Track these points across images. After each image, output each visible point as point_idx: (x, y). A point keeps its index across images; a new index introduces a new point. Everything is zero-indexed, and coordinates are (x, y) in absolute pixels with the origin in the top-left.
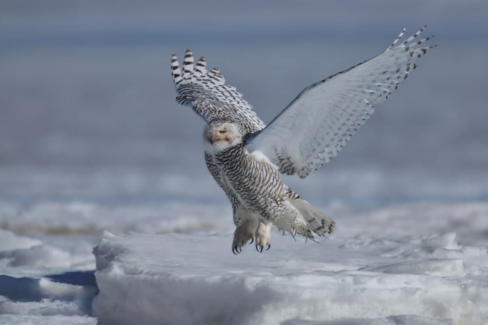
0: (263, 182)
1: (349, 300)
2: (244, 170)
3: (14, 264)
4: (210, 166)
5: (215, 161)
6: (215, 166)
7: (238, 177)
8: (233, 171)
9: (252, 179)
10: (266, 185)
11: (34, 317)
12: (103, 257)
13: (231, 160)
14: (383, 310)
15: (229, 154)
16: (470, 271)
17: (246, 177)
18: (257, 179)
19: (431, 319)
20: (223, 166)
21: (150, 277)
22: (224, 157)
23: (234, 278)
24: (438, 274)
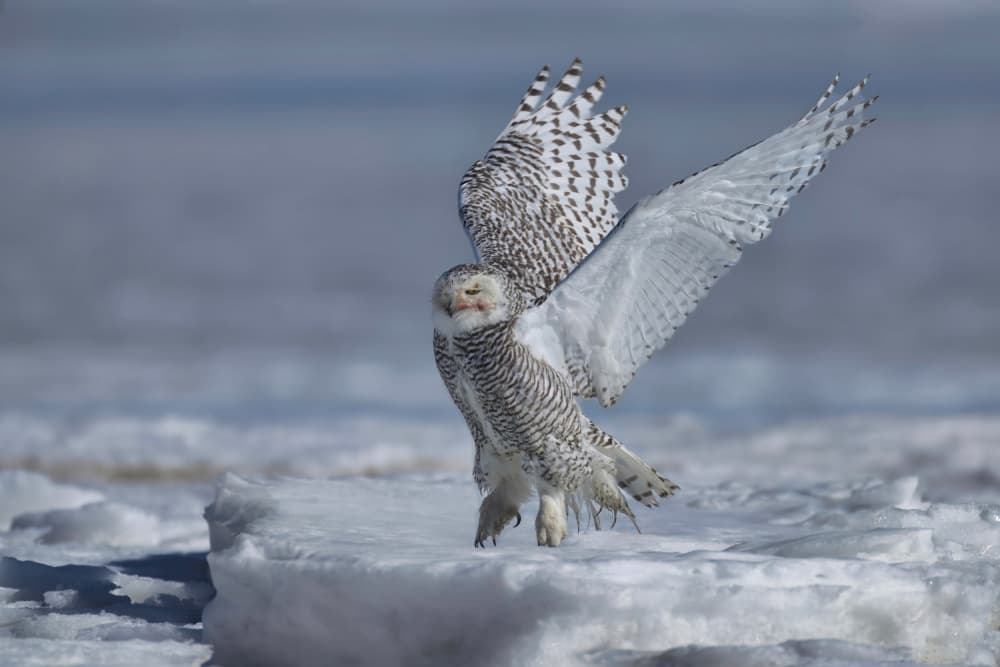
0: (542, 400)
1: (708, 610)
2: (509, 372)
3: (49, 540)
4: (441, 358)
5: (451, 350)
6: (452, 358)
7: (494, 385)
8: (485, 371)
9: (522, 392)
10: (546, 407)
11: (86, 644)
12: (224, 524)
13: (484, 351)
14: (774, 629)
15: (482, 339)
16: (946, 552)
17: (510, 387)
18: (531, 393)
19: (868, 647)
20: (467, 360)
21: (316, 566)
22: (471, 344)
23: (482, 565)
24: (882, 558)
